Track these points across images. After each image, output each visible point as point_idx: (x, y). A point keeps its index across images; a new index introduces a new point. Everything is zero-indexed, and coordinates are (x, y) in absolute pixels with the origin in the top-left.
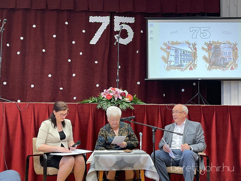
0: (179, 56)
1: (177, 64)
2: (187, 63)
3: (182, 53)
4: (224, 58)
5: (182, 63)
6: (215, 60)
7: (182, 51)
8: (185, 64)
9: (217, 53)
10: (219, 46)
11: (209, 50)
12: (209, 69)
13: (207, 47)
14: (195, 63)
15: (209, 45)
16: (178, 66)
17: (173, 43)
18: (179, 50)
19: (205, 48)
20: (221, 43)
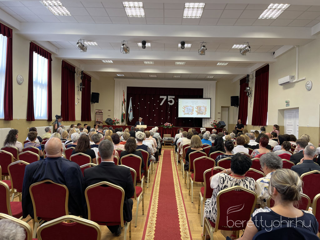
4: (202, 111)
5: (189, 112)
6: (199, 112)
7: (189, 109)
12: (197, 114)
14: (193, 113)
17: (186, 106)
19: (196, 108)
20: (201, 106)
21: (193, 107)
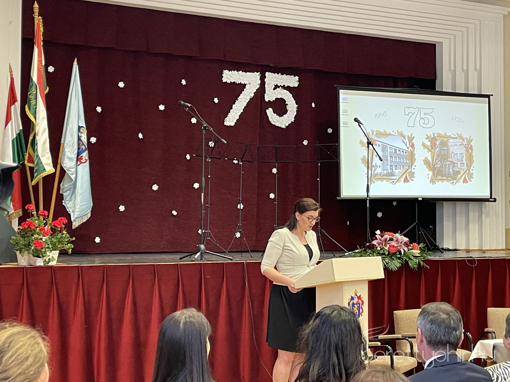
0: (389, 157)
1: (385, 172)
2: (400, 171)
3: (394, 152)
4: (454, 163)
5: (392, 169)
6: (440, 166)
7: (393, 150)
8: (396, 171)
9: (445, 155)
10: (447, 142)
11: (432, 149)
12: (433, 181)
13: (429, 144)
14: (413, 171)
15: (433, 140)
16: (387, 175)
17: (379, 134)
18: (389, 146)
19: (427, 145)
20: (450, 137)
21: (411, 139)
